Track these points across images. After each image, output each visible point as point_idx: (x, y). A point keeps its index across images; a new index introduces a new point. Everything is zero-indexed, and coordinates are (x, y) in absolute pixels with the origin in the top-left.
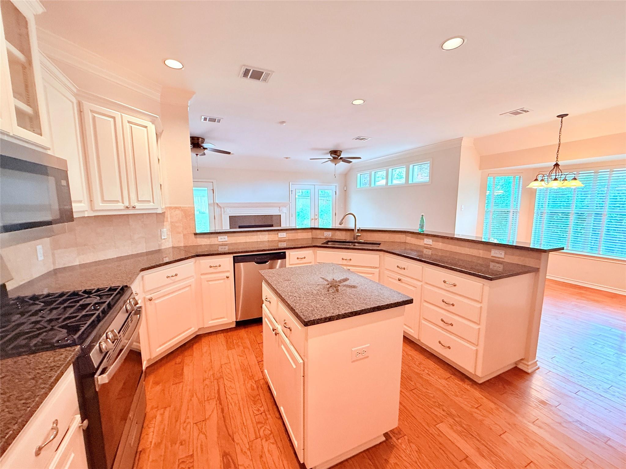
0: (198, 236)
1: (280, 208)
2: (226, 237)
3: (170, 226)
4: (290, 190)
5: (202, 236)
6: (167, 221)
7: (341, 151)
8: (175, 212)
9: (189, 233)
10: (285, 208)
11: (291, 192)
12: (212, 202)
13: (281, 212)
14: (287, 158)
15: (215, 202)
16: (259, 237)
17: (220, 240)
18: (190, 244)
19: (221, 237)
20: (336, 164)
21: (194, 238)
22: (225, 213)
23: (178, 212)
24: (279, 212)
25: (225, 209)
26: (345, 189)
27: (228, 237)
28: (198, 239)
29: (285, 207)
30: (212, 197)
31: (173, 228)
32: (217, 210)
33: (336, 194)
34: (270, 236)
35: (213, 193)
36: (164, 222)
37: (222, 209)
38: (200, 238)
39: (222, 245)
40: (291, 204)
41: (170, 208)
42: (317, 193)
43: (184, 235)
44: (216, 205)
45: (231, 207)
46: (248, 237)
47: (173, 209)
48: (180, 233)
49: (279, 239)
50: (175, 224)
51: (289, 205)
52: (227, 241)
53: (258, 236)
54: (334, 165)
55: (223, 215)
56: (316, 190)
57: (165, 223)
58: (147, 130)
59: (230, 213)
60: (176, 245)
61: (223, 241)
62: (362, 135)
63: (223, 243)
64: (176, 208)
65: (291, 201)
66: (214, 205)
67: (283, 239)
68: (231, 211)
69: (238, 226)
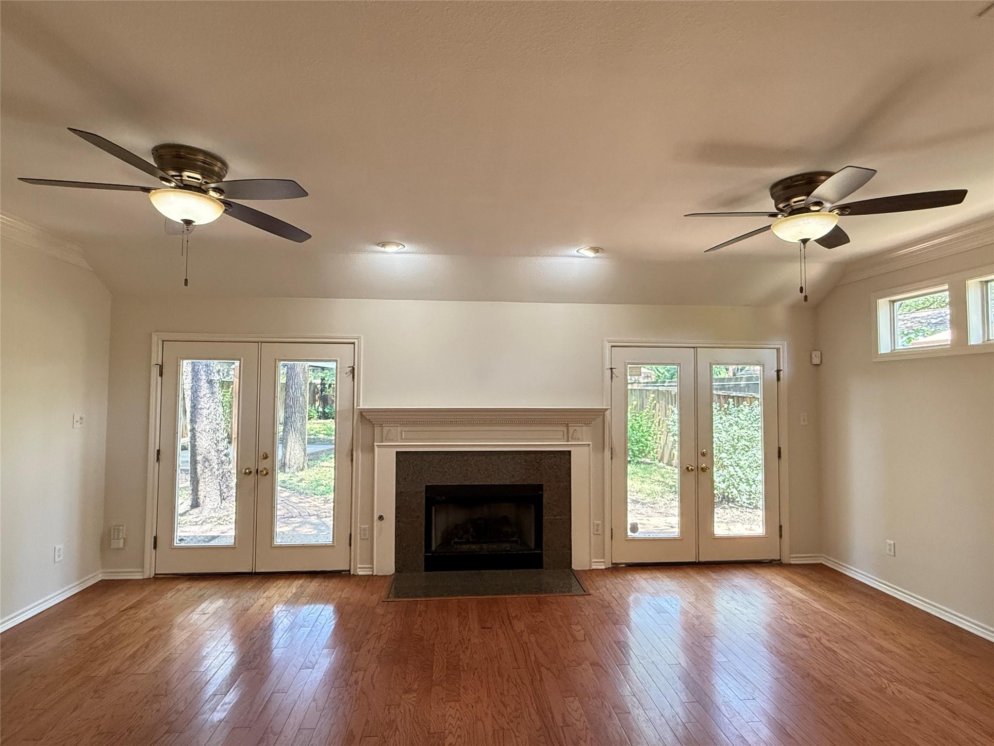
1: (568, 427)
4: (607, 367)
10: (584, 429)
11: (608, 373)
12: (348, 405)
13: (571, 442)
15: (355, 405)
22: (385, 444)
24: (565, 443)
25: (385, 430)
29: (588, 424)
30: (349, 389)
32: (360, 430)
33: (779, 379)
35: (353, 378)
37: (377, 431)
40: (607, 413)
44: (357, 417)
45: (403, 423)
51: (600, 419)
55: (376, 447)
56: (702, 366)
59: (400, 442)
66: (349, 415)
68: (403, 437)
69: (424, 486)
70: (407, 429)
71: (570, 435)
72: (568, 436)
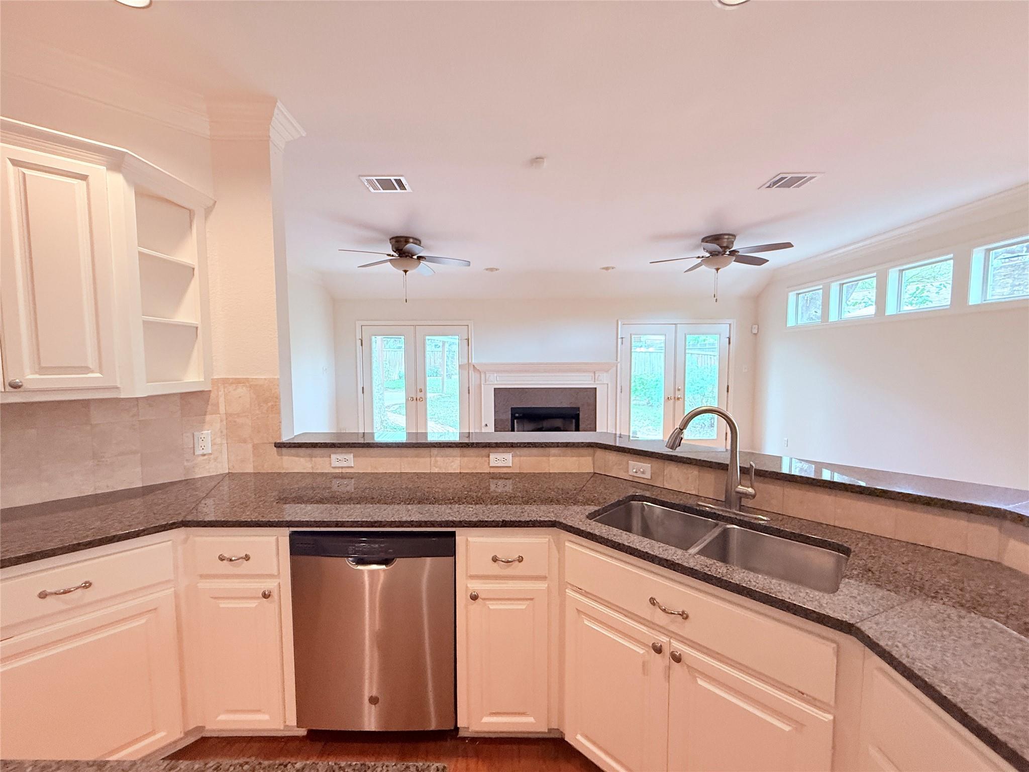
0: (284, 450)
1: (595, 373)
2: (352, 456)
3: (225, 423)
4: (619, 337)
5: (293, 451)
6: (217, 412)
7: (734, 236)
8: (234, 390)
9: (266, 441)
10: (605, 374)
11: (620, 341)
12: (466, 361)
13: (596, 382)
14: (607, 269)
15: (470, 362)
16: (436, 461)
17: (335, 464)
18: (267, 468)
19: (340, 457)
20: (717, 270)
21: (276, 454)
22: (487, 383)
23: (242, 391)
24: (593, 383)
25: (487, 375)
26: (755, 331)
27: (354, 457)
28: (285, 458)
29: (607, 371)
30: (466, 352)
31: (232, 428)
32: (473, 375)
33: (729, 343)
34: (466, 459)
35: (468, 345)
36: (205, 415)
37: (483, 376)
38: (289, 455)
39: (342, 476)
40: (619, 365)
41: (225, 381)
42: (680, 343)
43: (255, 447)
44: (471, 368)
45: (498, 372)
46: (406, 459)
47: (232, 383)
48: (245, 441)
49: (492, 471)
50: (237, 420)
51: (615, 368)
52: (352, 467)
53: (433, 459)
54: (714, 271)
55: (482, 385)
56: (680, 335)
57: (208, 418)
58: (88, 185)
59: (496, 382)
60: (237, 470)
61: (342, 468)
62: (790, 169)
63: (344, 471)
64: (238, 382)
65: (619, 360)
66: (467, 367)
67: (505, 470)
68: (498, 379)
69: (510, 408)
70: (500, 375)
71: (596, 378)
72: (595, 378)
